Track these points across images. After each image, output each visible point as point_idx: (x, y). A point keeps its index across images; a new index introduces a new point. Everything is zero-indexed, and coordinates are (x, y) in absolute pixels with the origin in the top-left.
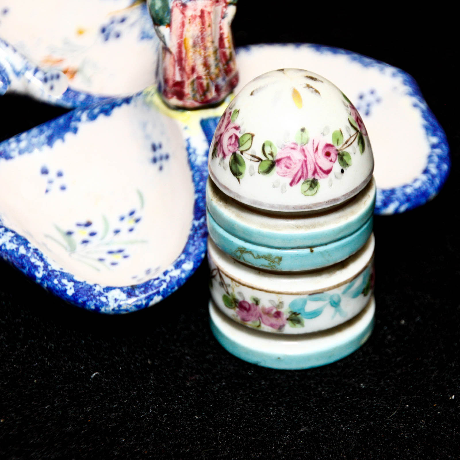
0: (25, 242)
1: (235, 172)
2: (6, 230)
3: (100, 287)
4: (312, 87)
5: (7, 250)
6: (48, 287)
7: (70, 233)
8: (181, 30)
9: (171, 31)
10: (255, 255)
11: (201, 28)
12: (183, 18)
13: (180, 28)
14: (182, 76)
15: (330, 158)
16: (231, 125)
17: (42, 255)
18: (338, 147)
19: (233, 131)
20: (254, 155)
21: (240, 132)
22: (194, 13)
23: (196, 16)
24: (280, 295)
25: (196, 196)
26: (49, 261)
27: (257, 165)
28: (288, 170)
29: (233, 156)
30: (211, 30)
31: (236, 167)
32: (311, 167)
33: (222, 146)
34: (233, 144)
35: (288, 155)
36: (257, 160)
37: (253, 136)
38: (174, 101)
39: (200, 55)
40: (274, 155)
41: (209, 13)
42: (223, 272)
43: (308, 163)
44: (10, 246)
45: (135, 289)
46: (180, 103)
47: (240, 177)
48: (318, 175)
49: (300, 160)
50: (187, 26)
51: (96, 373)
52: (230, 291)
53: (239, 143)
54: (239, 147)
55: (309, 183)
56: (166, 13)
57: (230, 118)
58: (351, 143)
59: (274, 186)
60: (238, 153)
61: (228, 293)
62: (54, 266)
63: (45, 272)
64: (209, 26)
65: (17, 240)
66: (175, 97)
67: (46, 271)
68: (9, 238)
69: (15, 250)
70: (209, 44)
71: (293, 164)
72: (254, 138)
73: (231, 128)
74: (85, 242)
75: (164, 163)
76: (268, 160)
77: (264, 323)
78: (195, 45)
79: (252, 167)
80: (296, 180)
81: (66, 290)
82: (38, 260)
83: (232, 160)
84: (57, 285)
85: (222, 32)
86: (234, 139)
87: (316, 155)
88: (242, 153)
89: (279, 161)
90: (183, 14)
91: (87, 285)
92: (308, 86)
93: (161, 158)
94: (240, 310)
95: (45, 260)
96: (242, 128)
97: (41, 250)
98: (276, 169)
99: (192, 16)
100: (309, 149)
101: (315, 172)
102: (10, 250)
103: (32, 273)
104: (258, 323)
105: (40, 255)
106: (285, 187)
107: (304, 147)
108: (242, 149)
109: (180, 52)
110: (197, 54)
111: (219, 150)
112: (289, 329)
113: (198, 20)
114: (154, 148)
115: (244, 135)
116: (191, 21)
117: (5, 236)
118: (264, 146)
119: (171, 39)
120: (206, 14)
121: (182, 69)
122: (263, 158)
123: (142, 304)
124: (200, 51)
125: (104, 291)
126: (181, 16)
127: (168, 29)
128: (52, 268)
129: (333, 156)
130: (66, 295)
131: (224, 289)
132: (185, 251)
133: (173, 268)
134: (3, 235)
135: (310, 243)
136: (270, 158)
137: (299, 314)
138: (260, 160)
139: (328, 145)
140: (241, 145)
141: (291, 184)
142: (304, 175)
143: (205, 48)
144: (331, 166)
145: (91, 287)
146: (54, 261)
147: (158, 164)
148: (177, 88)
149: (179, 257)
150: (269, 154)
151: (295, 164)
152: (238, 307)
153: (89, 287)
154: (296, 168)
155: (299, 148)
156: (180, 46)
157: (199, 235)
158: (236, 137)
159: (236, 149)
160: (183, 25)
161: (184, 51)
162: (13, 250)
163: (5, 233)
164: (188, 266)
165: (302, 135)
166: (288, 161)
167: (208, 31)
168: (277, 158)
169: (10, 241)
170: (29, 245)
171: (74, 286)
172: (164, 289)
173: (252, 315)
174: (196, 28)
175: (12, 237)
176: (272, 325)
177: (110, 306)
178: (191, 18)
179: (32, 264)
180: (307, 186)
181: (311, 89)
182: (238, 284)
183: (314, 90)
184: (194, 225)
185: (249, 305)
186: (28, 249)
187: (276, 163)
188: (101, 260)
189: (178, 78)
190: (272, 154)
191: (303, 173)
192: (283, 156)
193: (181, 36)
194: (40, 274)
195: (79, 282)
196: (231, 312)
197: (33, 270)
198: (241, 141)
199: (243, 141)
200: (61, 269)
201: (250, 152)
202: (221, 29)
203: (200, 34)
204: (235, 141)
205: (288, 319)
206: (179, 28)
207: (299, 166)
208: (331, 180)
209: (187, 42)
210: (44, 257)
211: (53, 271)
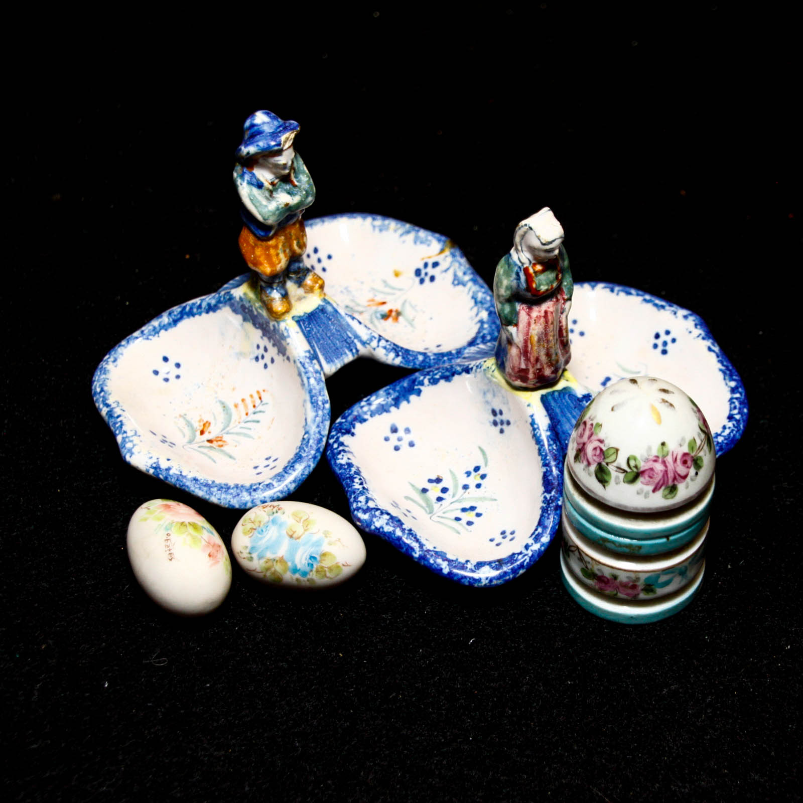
0: (400, 523)
1: (601, 480)
2: (382, 513)
3: (471, 564)
4: (667, 402)
5: (385, 532)
6: (424, 565)
7: (424, 491)
8: (527, 329)
9: (518, 330)
10: (617, 544)
11: (545, 326)
12: (528, 319)
13: (527, 327)
14: (527, 365)
15: (687, 465)
16: (594, 437)
17: (416, 535)
18: (693, 454)
19: (597, 444)
20: (619, 466)
21: (604, 446)
22: (538, 314)
23: (540, 316)
24: (637, 573)
25: (544, 469)
26: (423, 541)
27: (622, 476)
28: (651, 480)
29: (598, 467)
30: (554, 326)
31: (602, 476)
32: (671, 475)
33: (585, 454)
34: (598, 456)
35: (651, 467)
36: (622, 471)
37: (617, 450)
38: (518, 383)
39: (544, 347)
40: (639, 467)
41: (552, 313)
42: (583, 551)
43: (669, 472)
44: (388, 529)
45: (503, 565)
46: (524, 385)
47: (606, 484)
48: (677, 481)
49: (661, 471)
50: (533, 326)
51: (473, 639)
52: (589, 566)
53: (604, 455)
54: (604, 458)
55: (669, 489)
56: (514, 316)
57: (593, 430)
58: (703, 447)
59: (638, 493)
60: (604, 463)
61: (587, 567)
62: (429, 546)
63: (421, 553)
64: (552, 323)
65: (392, 523)
66: (519, 380)
67: (422, 551)
68: (386, 521)
69: (392, 532)
70: (551, 338)
71: (655, 475)
72: (619, 452)
73: (596, 440)
74: (440, 499)
75: (505, 427)
76: (633, 471)
77: (620, 592)
78: (539, 340)
79: (617, 477)
80: (658, 488)
81: (441, 569)
82: (414, 541)
83: (597, 469)
84: (433, 564)
85: (561, 325)
86: (598, 452)
87: (675, 465)
88: (607, 464)
89: (643, 472)
90: (529, 315)
91: (460, 563)
92: (664, 401)
93: (502, 423)
94: (598, 581)
95: (420, 541)
96: (606, 442)
97: (415, 530)
98: (641, 479)
99: (537, 317)
100: (669, 459)
101: (675, 479)
102: (387, 532)
103: (410, 552)
104: (615, 592)
105: (414, 536)
106: (648, 494)
107: (665, 459)
108: (607, 460)
109: (526, 346)
110: (542, 347)
111: (582, 457)
112: (642, 596)
113: (542, 320)
114: (494, 413)
115: (609, 449)
116: (537, 321)
117: (381, 519)
118: (628, 460)
119: (518, 336)
120: (549, 314)
121: (527, 360)
122: (628, 470)
123: (510, 578)
124: (543, 344)
125: (475, 569)
126: (527, 317)
127: (515, 329)
128: (426, 548)
129: (689, 463)
130: (443, 574)
131: (584, 564)
132: (540, 523)
133: (533, 542)
134: (380, 518)
135: (666, 534)
136: (635, 470)
137: (653, 585)
138: (625, 471)
139: (685, 455)
140: (606, 457)
141: (654, 491)
142: (666, 482)
143: (548, 341)
144: (687, 472)
145: (464, 564)
146: (427, 540)
147: (499, 427)
148: (522, 374)
149: (536, 530)
150: (634, 467)
151: (657, 474)
152: (596, 579)
153: (462, 565)
154: (658, 477)
155: (660, 460)
156: (526, 342)
157: (552, 508)
158: (601, 450)
159: (601, 460)
160: (529, 324)
161: (530, 346)
162: (390, 532)
163: (382, 516)
164: (546, 539)
165: (662, 449)
166: (652, 472)
167: (551, 327)
168: (642, 469)
169: (387, 524)
170: (404, 527)
171: (448, 565)
172: (527, 563)
173: (610, 587)
174: (541, 327)
175: (388, 520)
176: (627, 594)
177: (482, 583)
178: (536, 319)
179: (408, 545)
180: (667, 492)
181: (666, 403)
182: (598, 563)
183: (668, 404)
184: (545, 497)
185: (608, 580)
186: (403, 530)
187: (641, 475)
188: (458, 519)
189: (523, 366)
190: (636, 467)
191: (664, 481)
192: (646, 468)
193: (527, 334)
194: (417, 554)
195: (453, 561)
196: (589, 582)
197: (410, 550)
198: (606, 453)
199: (608, 454)
200: (435, 548)
201: (615, 464)
202: (560, 322)
203: (544, 331)
204: (600, 453)
205: (642, 590)
206: (525, 327)
207: (661, 475)
208: (687, 484)
209: (532, 339)
210: (418, 537)
211: (428, 551)
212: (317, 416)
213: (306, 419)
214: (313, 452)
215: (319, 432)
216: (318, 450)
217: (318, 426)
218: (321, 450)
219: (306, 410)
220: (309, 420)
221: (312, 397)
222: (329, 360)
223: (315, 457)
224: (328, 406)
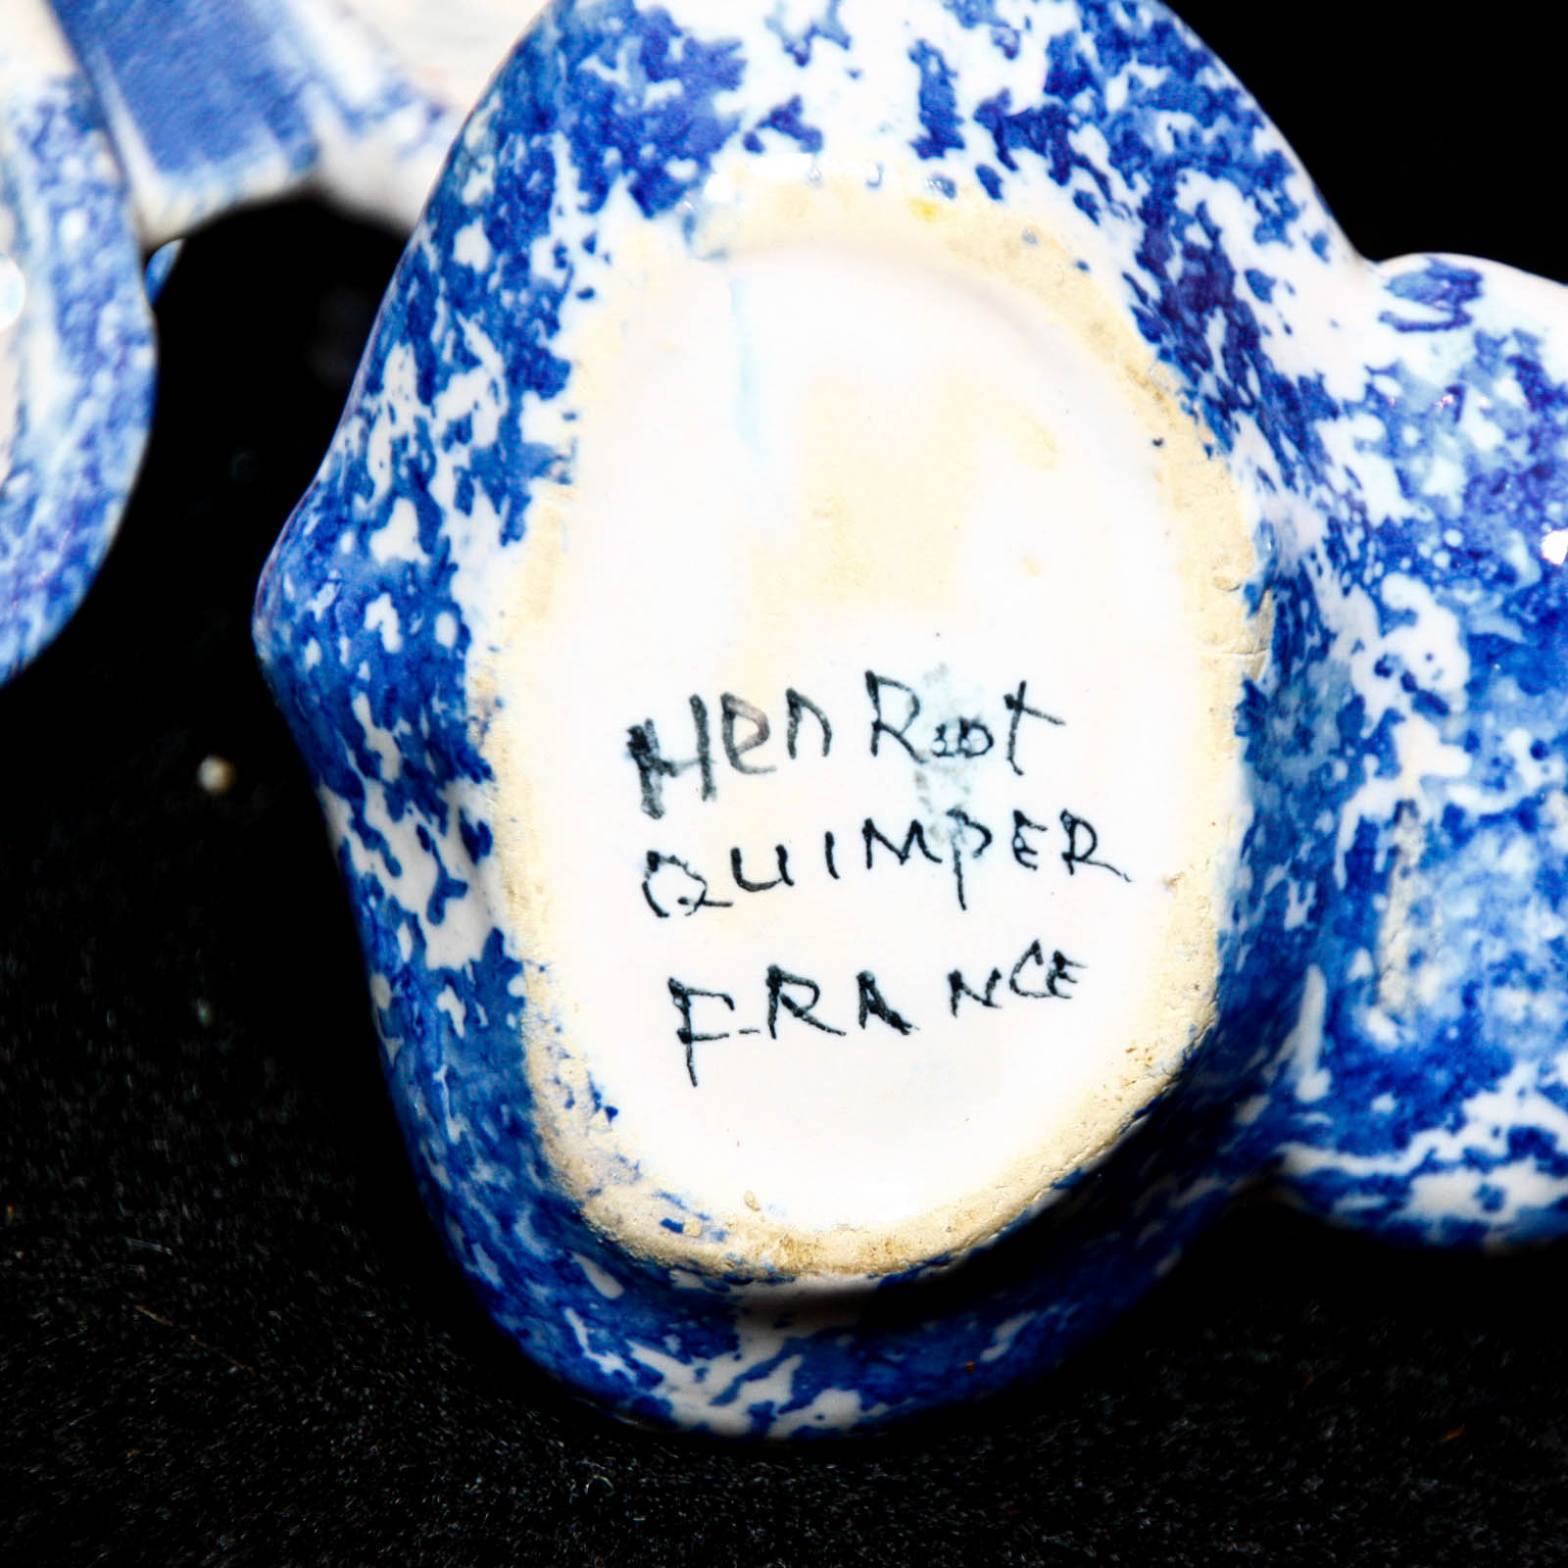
212: (86, 393)
213: (22, 413)
214: (50, 562)
215: (92, 472)
216: (76, 556)
217: (88, 442)
218: (94, 557)
219: (23, 369)
220: (40, 414)
221: (64, 307)
222: (169, 157)
223: (56, 589)
224: (144, 358)
